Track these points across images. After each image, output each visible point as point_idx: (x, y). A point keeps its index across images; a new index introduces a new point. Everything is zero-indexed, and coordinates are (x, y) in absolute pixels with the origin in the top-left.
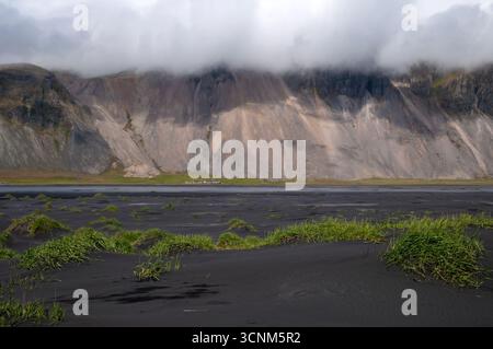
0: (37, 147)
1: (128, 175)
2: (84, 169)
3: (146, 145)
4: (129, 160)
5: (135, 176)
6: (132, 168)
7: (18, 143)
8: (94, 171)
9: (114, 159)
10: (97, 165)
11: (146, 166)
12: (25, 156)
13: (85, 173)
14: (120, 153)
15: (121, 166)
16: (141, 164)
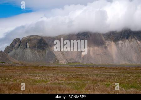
0: (38, 56)
1: (60, 63)
2: (49, 62)
3: (65, 55)
4: (60, 59)
5: (61, 63)
6: (61, 61)
7: (34, 55)
8: (51, 62)
9: (56, 59)
10: (52, 61)
11: (64, 61)
12: (35, 59)
13: (49, 63)
14: (58, 58)
15: (58, 61)
16: (63, 60)
